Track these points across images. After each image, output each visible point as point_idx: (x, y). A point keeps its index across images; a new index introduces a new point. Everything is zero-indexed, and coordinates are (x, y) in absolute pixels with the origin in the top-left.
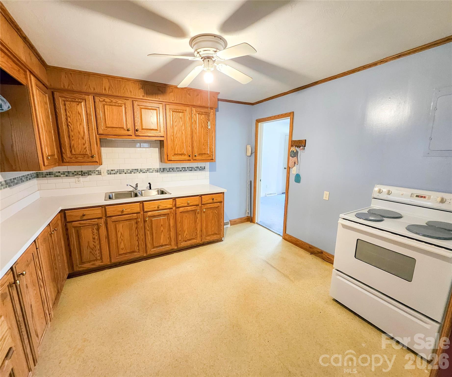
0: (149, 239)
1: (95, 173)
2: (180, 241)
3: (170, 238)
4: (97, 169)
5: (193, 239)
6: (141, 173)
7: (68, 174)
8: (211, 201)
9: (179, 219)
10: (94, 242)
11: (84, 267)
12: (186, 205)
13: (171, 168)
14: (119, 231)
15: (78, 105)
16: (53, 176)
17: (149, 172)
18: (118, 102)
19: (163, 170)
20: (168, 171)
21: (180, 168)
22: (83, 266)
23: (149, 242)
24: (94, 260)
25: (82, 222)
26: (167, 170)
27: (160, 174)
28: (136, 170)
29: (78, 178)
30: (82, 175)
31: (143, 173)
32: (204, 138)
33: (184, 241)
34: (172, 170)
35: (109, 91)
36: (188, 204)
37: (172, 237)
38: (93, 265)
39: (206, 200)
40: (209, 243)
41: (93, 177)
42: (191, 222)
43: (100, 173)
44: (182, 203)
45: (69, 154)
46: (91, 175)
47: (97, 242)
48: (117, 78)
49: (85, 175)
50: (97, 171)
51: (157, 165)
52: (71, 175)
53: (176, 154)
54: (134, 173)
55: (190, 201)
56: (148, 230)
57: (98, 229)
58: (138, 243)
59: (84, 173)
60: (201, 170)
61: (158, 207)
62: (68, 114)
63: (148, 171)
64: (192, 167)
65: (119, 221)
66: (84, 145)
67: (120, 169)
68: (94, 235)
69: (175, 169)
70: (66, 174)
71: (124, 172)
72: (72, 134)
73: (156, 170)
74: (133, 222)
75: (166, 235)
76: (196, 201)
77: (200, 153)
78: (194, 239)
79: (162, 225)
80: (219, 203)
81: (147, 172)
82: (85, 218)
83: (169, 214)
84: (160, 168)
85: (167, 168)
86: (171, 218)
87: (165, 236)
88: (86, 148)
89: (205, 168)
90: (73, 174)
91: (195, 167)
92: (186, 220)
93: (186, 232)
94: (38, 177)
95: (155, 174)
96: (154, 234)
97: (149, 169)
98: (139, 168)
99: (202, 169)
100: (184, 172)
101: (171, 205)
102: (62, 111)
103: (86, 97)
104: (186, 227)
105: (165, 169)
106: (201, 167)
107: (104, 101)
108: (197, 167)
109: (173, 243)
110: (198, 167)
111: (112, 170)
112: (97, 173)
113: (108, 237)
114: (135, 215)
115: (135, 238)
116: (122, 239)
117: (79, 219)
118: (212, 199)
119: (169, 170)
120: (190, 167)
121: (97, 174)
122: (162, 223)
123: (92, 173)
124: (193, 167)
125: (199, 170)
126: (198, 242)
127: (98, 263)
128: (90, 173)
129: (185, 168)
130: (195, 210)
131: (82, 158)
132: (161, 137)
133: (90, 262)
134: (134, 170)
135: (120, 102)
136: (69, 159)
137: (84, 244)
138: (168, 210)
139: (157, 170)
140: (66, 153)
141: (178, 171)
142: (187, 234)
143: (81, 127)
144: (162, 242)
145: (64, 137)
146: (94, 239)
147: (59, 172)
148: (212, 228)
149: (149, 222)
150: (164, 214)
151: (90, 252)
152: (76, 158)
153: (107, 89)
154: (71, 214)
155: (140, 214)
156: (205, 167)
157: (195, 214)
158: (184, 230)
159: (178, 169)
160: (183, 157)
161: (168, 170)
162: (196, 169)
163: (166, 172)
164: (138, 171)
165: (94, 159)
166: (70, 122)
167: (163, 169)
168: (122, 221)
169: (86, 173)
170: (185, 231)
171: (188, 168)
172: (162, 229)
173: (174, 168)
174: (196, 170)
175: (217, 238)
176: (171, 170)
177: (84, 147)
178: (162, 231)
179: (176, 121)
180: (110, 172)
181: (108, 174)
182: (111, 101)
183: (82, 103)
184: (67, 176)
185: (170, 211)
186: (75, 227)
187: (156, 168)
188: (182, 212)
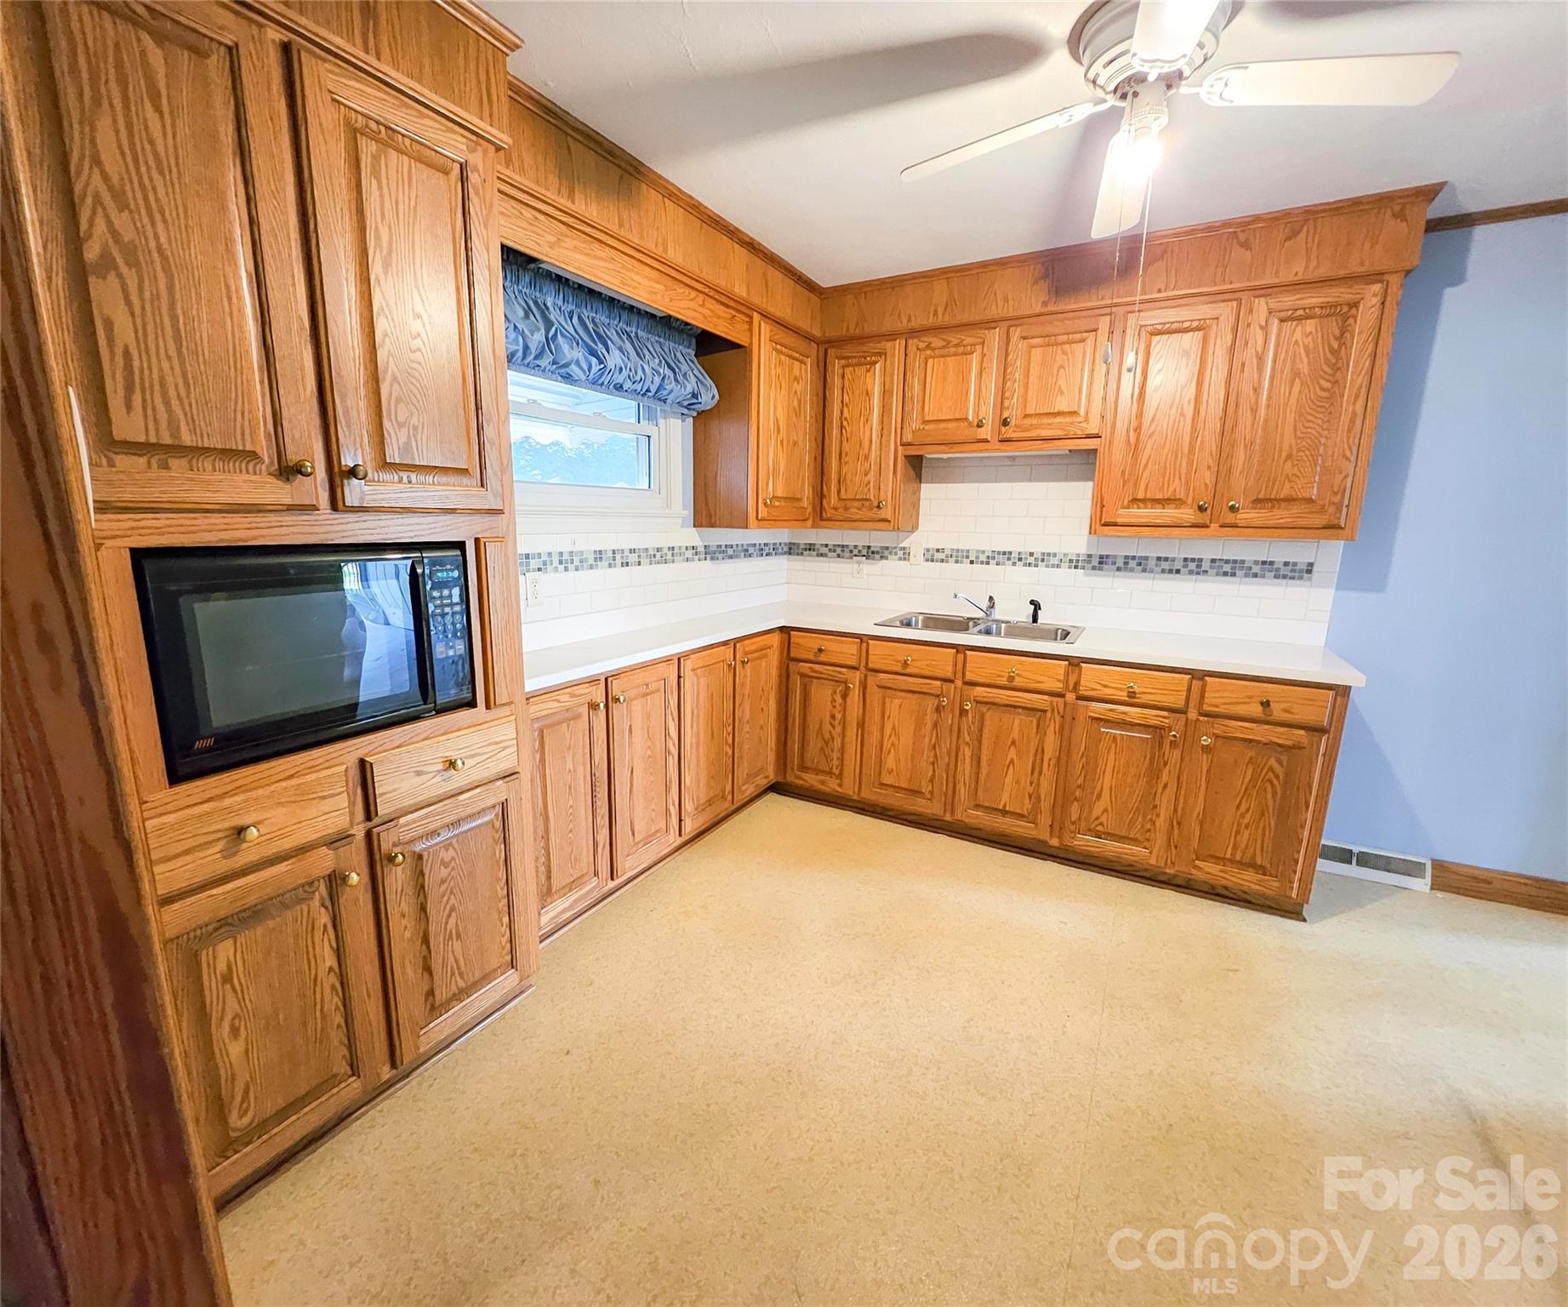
0: (967, 772)
1: (896, 554)
2: (1073, 823)
3: (1035, 797)
4: (902, 545)
5: (1132, 839)
6: (1020, 567)
7: (843, 551)
8: (1256, 710)
9: (1081, 740)
10: (831, 724)
11: (803, 780)
12: (1123, 696)
13: (1134, 558)
14: (889, 717)
15: (868, 371)
16: (815, 553)
17: (1047, 566)
18: (965, 343)
19: (1100, 563)
20: (1119, 569)
21: (1173, 560)
22: (804, 775)
23: (965, 784)
24: (823, 772)
25: (816, 667)
26: (1114, 563)
27: (1085, 574)
28: (1004, 553)
29: (859, 563)
30: (868, 557)
31: (1025, 565)
32: (1299, 426)
33: (1090, 830)
34: (1139, 564)
35: (943, 315)
36: (1132, 694)
37: (1043, 797)
38: (823, 782)
39: (1228, 701)
40: (1218, 895)
41: (891, 565)
42: (1133, 770)
43: (906, 555)
44: (1105, 686)
45: (834, 500)
46: (887, 558)
47: (839, 729)
48: (970, 270)
49: (873, 559)
50: (901, 549)
51: (1079, 542)
52: (847, 554)
53: (1140, 500)
54: (998, 564)
55: (1141, 683)
56: (967, 743)
57: (845, 696)
58: (934, 771)
59: (873, 553)
60: (1285, 577)
61: (1011, 679)
62: (846, 398)
63: (1043, 560)
64: (1235, 562)
65: (895, 690)
66: (866, 474)
67: (960, 548)
68: (834, 707)
69: (1152, 563)
70: (839, 550)
71: (967, 557)
72: (846, 447)
73: (1071, 561)
74: (931, 704)
75: (1023, 782)
76: (1173, 692)
77: (1261, 496)
78: (1135, 841)
79: (1013, 743)
80: (1302, 732)
81: (1040, 563)
82: (823, 658)
83: (1045, 711)
84: (1090, 556)
85: (1115, 557)
86: (1052, 728)
87: (1017, 782)
88: (869, 482)
89: (1309, 571)
90: (851, 551)
91: (1256, 562)
92: (1112, 756)
93: (1104, 802)
94: (790, 554)
95: (1066, 573)
96: (984, 763)
97: (1049, 555)
98: (1015, 548)
99: (1292, 571)
100: (1190, 577)
101: (1059, 680)
102: (837, 393)
103: (889, 344)
104: (1107, 781)
105: (1110, 560)
106: (1286, 564)
107: (928, 347)
108: (1264, 563)
109: (1045, 820)
110: (1272, 563)
111: (938, 550)
112: (900, 554)
113: (861, 725)
114: (938, 683)
115: (927, 755)
116: (893, 744)
117: (812, 658)
118: (1262, 704)
119: (1126, 563)
120: (1227, 562)
121: (900, 559)
122: (1015, 735)
123: (890, 553)
124: (1243, 562)
125: (1276, 577)
126: (1153, 861)
127: (832, 785)
128: (886, 553)
129: (1201, 560)
130: (1161, 728)
131: (859, 509)
132: (1088, 437)
133: (818, 771)
134: (999, 553)
135: (969, 340)
136: (833, 511)
137: (813, 725)
138: (1046, 697)
139: (1078, 561)
140: (830, 496)
141: (1163, 571)
142: (1106, 810)
143: (867, 428)
144: (1005, 799)
145: (831, 458)
146: (833, 717)
147: (827, 545)
148: (1238, 832)
149: (974, 717)
150: (1028, 706)
151: (822, 748)
152: (846, 509)
153: (940, 310)
154: (801, 641)
155: (953, 686)
156: (1311, 565)
157: (1161, 745)
158: (1098, 789)
159: (1165, 565)
160: (1170, 513)
161: (1120, 563)
162: (1256, 569)
163: (1108, 570)
164: (1009, 559)
165: (882, 514)
166: (846, 419)
167: (1101, 557)
168: (902, 691)
169: (878, 553)
170: (1099, 796)
171: (1213, 561)
172: (1012, 754)
173: (1146, 558)
174: (1255, 575)
175: (1258, 887)
176: (1132, 564)
177: (866, 480)
178: (1012, 761)
179: (1160, 371)
180: (932, 556)
181: (927, 560)
182: (944, 344)
183: (878, 366)
184: (839, 556)
185: (1051, 702)
186: (802, 675)
187: (1072, 554)
188: (1101, 720)
